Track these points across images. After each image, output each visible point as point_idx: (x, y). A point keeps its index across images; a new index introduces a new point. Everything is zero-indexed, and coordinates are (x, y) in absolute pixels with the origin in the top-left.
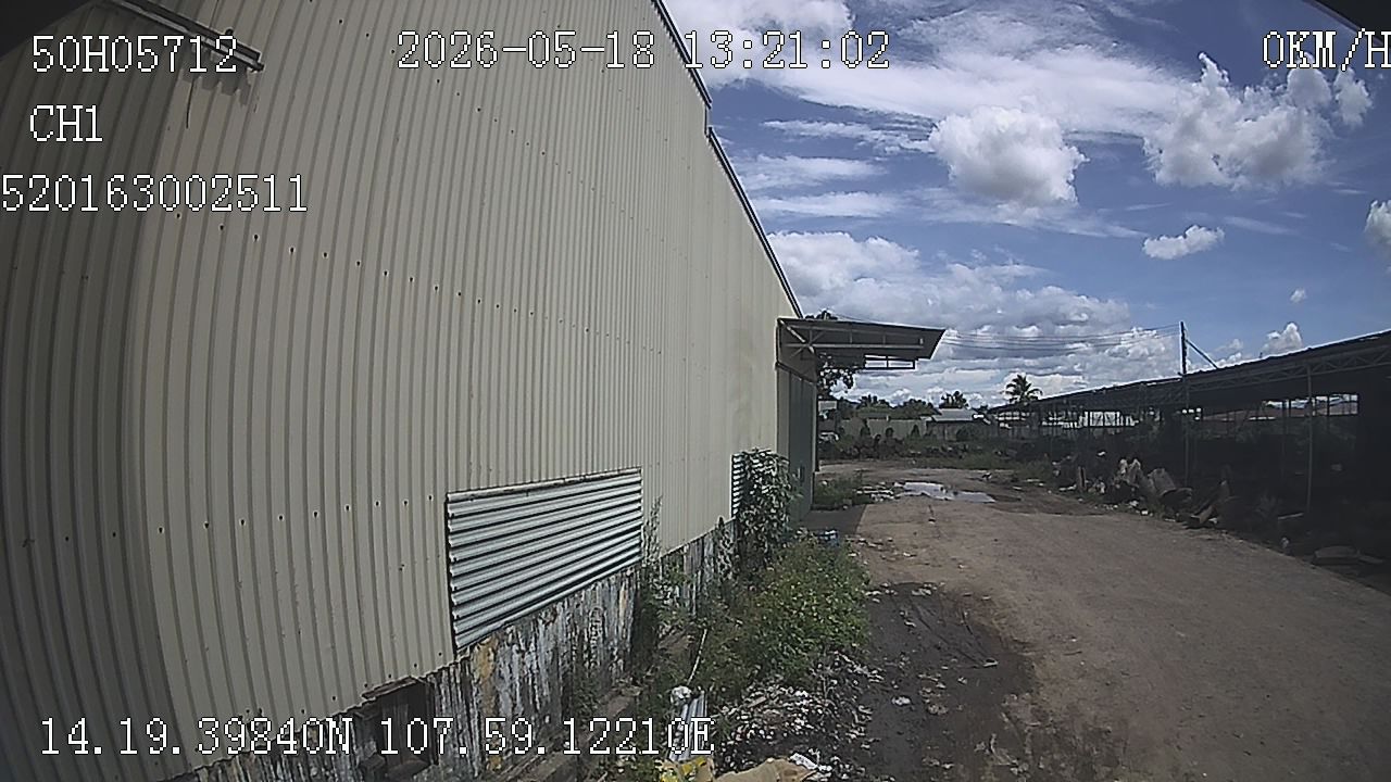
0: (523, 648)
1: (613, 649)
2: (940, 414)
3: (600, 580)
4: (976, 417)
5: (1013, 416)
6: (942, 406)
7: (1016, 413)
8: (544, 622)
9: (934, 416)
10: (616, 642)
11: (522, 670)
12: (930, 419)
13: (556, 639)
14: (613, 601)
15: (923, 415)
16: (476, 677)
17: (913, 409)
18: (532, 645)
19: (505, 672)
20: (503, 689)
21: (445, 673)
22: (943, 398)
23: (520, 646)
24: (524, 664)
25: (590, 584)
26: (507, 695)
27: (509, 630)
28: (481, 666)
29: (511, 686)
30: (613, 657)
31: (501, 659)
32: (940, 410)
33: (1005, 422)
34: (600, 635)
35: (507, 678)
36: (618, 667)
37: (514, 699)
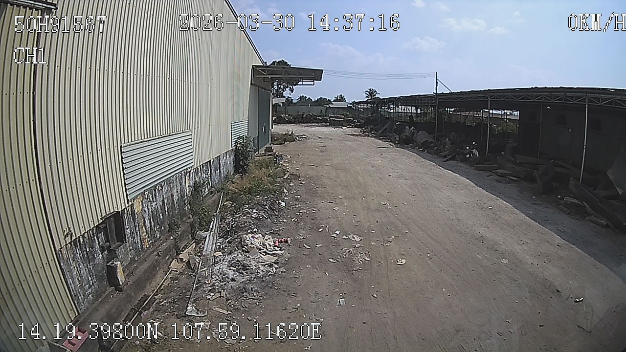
0: (151, 200)
1: (185, 201)
2: (333, 104)
3: (178, 173)
4: (349, 105)
5: (364, 106)
6: (334, 101)
7: (366, 105)
8: (158, 190)
9: (330, 105)
10: (186, 198)
11: (151, 208)
12: (328, 106)
13: (163, 196)
14: (184, 182)
15: (326, 104)
16: (136, 211)
17: (321, 102)
18: (154, 199)
19: (146, 209)
20: (146, 216)
21: (125, 210)
22: (335, 97)
23: (150, 199)
24: (152, 206)
25: (174, 175)
26: (148, 218)
27: (146, 193)
28: (137, 208)
29: (148, 215)
30: (185, 204)
31: (144, 205)
32: (333, 103)
33: (361, 108)
34: (179, 195)
35: (147, 212)
36: (188, 208)
37: (150, 220)
